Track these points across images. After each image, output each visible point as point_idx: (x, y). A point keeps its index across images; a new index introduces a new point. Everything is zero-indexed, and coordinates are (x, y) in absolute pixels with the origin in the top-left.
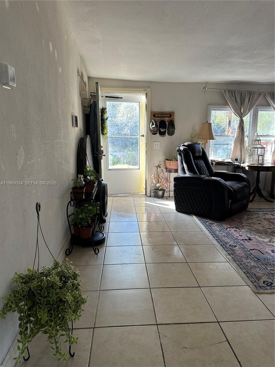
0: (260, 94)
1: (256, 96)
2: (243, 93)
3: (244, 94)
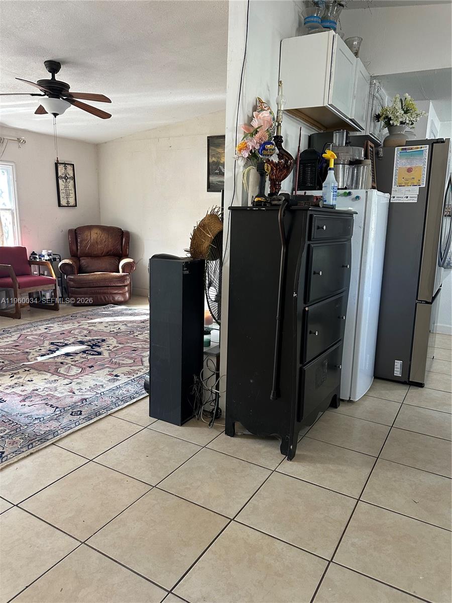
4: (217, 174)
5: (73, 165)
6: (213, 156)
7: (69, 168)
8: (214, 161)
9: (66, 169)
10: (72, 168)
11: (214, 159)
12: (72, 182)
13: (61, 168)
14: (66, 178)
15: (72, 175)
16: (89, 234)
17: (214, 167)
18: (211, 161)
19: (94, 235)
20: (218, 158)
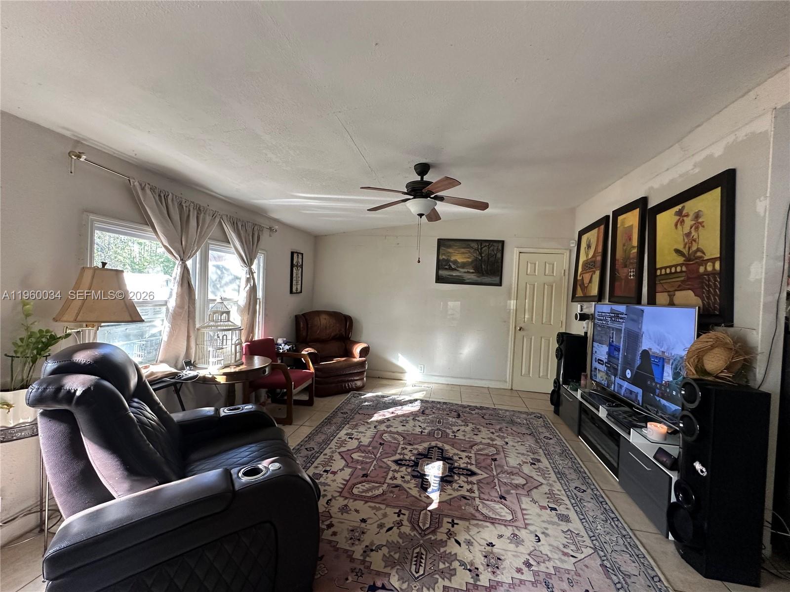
0: (214, 216)
1: (208, 219)
2: (184, 205)
3: (186, 207)
4: (446, 269)
5: (302, 254)
6: (443, 254)
7: (300, 256)
8: (443, 259)
9: (298, 258)
10: (301, 257)
11: (444, 257)
12: (301, 269)
13: (295, 255)
14: (297, 266)
15: (301, 263)
16: (318, 320)
17: (444, 263)
18: (441, 258)
19: (324, 320)
20: (448, 256)
